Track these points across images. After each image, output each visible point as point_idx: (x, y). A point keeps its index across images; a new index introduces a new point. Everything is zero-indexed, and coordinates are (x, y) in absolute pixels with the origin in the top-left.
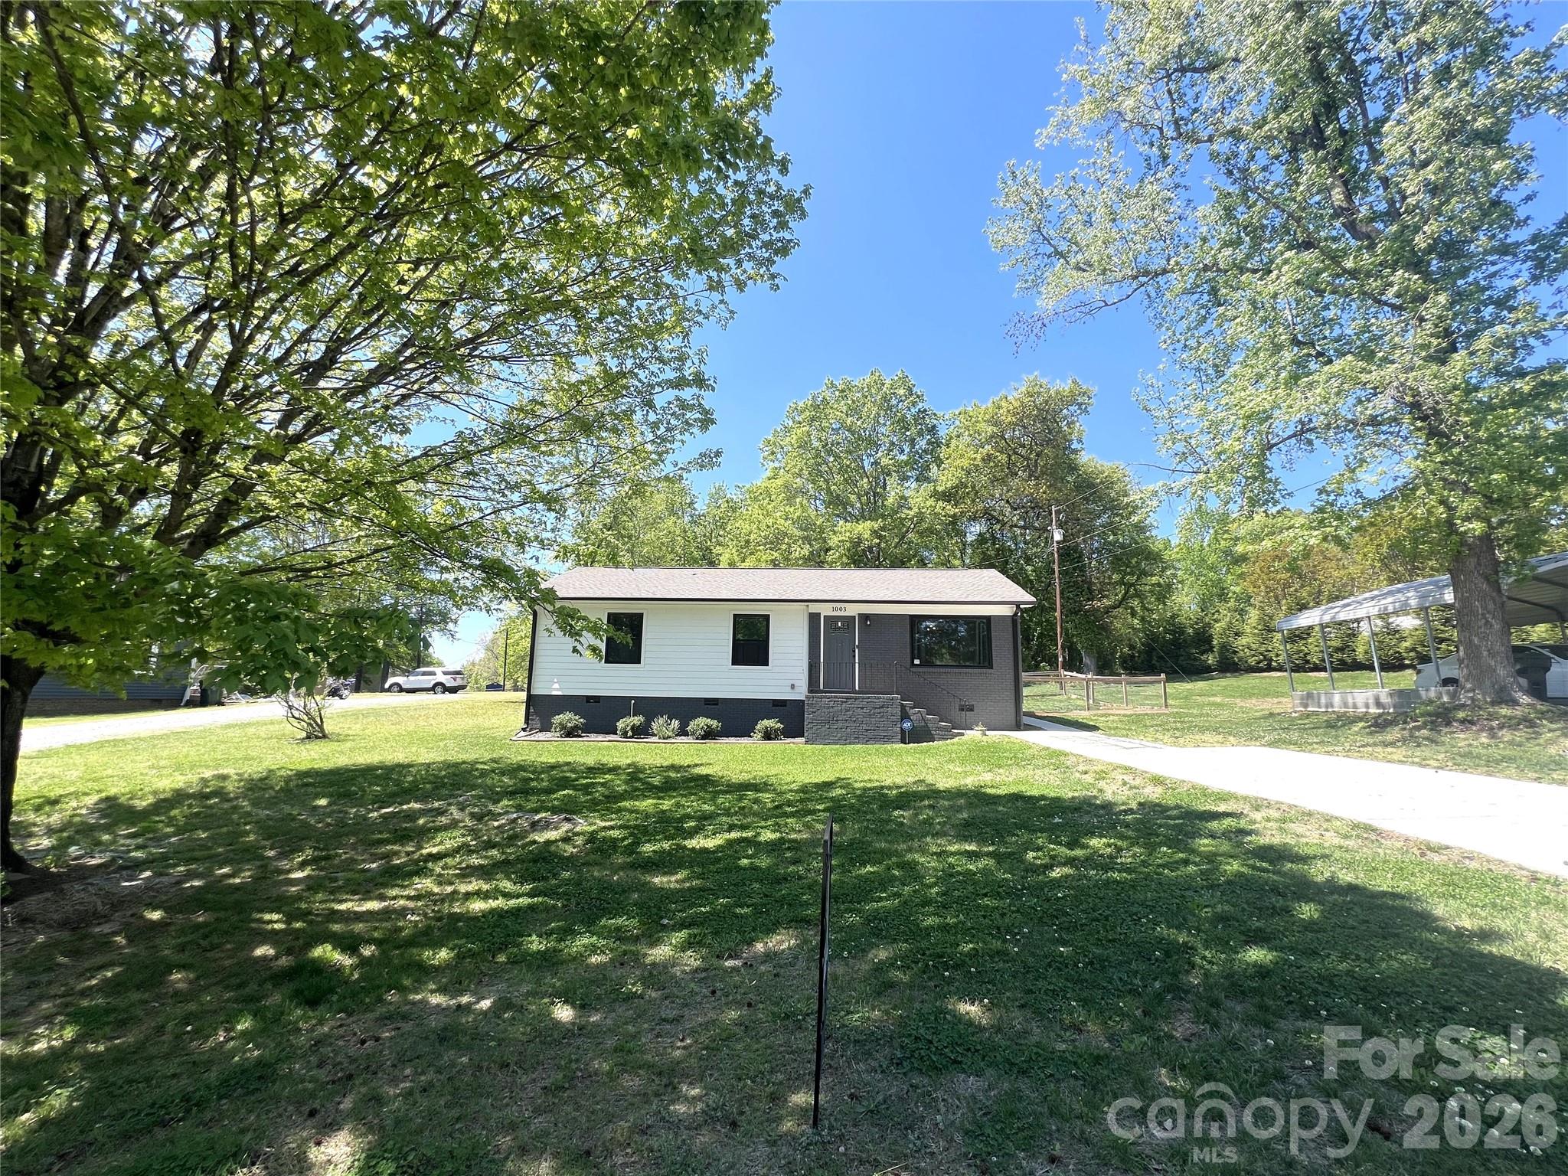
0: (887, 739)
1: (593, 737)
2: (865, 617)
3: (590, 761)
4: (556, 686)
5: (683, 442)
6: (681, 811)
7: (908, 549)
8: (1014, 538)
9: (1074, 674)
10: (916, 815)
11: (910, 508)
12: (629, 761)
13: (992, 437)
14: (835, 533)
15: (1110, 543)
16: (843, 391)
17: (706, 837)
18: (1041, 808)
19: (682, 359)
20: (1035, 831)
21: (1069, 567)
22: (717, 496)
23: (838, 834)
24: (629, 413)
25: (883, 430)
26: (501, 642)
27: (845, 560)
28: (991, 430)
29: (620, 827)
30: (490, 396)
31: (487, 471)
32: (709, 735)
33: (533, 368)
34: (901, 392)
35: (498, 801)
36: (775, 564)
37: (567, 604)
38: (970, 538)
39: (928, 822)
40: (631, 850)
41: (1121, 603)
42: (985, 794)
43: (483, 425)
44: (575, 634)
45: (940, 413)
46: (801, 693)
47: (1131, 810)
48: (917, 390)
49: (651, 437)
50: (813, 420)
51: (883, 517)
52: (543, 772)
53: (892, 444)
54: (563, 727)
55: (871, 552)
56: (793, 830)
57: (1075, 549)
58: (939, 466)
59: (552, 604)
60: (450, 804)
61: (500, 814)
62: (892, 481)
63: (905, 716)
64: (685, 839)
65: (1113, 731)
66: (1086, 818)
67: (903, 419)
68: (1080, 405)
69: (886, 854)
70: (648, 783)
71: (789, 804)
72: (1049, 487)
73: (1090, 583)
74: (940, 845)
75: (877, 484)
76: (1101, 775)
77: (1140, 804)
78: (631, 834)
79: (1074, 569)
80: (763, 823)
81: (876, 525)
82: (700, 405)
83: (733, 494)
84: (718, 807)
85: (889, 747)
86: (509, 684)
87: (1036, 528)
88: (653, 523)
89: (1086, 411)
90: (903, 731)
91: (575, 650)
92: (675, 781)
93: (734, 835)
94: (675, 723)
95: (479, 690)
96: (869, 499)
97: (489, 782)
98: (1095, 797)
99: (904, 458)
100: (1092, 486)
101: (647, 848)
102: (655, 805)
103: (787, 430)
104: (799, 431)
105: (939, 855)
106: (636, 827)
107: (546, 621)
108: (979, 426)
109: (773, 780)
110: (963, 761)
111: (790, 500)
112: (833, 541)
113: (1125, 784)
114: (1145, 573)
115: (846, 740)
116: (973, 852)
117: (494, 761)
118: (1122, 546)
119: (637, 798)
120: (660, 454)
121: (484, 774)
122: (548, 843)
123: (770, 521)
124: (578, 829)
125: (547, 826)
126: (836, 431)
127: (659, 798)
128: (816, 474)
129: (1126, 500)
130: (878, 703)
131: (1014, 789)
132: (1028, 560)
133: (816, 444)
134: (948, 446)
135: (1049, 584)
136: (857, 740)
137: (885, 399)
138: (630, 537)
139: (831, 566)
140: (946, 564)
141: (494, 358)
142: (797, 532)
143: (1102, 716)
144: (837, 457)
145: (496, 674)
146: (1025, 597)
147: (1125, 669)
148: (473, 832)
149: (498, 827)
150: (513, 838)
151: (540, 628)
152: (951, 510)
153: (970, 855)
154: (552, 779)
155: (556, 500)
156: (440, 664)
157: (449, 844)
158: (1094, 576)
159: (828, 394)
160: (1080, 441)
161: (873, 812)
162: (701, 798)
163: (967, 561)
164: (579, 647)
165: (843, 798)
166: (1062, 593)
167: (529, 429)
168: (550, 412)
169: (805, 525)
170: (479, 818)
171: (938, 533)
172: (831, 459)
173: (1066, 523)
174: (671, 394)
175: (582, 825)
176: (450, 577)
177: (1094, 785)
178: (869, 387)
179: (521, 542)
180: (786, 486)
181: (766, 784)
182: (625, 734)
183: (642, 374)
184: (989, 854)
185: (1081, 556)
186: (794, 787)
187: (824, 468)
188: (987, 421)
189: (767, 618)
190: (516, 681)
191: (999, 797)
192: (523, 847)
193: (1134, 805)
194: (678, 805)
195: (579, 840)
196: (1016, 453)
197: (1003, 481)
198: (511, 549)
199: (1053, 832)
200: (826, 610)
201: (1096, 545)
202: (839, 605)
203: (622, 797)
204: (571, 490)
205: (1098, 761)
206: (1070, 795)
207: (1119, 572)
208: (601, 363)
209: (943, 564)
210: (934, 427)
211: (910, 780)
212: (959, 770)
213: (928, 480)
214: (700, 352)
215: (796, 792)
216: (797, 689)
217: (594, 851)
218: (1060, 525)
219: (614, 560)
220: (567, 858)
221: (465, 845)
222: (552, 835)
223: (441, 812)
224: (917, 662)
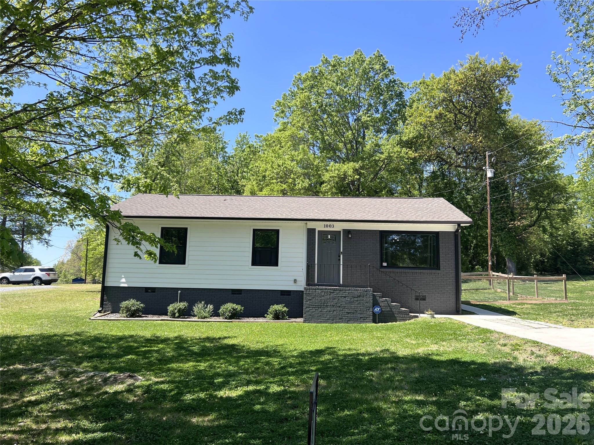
0: (363, 320)
1: (150, 317)
2: (347, 232)
3: (148, 334)
4: (123, 280)
5: (216, 103)
6: (213, 371)
7: (380, 183)
8: (458, 175)
9: (500, 274)
10: (382, 374)
11: (382, 153)
12: (176, 335)
13: (443, 101)
14: (327, 171)
15: (528, 179)
16: (334, 66)
17: (230, 389)
18: (471, 370)
19: (215, 43)
20: (466, 387)
21: (498, 196)
22: (242, 142)
23: (325, 388)
24: (175, 83)
25: (363, 95)
26: (84, 247)
27: (334, 190)
28: (442, 95)
29: (168, 382)
30: (73, 67)
31: (70, 123)
32: (234, 315)
33: (104, 47)
34: (377, 67)
35: (81, 363)
36: (284, 193)
37: (130, 221)
38: (426, 175)
39: (390, 379)
40: (177, 398)
41: (535, 222)
42: (432, 360)
43: (68, 90)
44: (136, 244)
45: (405, 83)
46: (301, 285)
47: (536, 372)
48: (389, 66)
49: (191, 99)
50: (312, 87)
51: (362, 159)
52: (113, 342)
53: (370, 105)
54: (128, 310)
55: (353, 185)
56: (293, 384)
57: (503, 183)
58: (404, 122)
59: (119, 222)
60: (45, 366)
61: (81, 373)
62: (369, 133)
63: (375, 303)
64: (215, 390)
65: (526, 315)
66: (504, 377)
67: (378, 87)
68: (509, 77)
69: (359, 402)
70: (190, 351)
71: (291, 366)
72: (484, 138)
73: (513, 208)
74: (397, 396)
75: (359, 135)
76: (516, 347)
77: (543, 368)
78: (177, 387)
79: (502, 198)
80: (271, 380)
81: (357, 165)
82: (228, 76)
83: (253, 141)
84: (240, 368)
85: (364, 325)
86: (89, 279)
87: (474, 168)
88: (195, 162)
89: (513, 82)
90: (374, 314)
91: (136, 254)
92: (209, 349)
93: (251, 388)
94: (211, 307)
95: (67, 282)
96: (352, 146)
97: (73, 349)
98: (511, 363)
99: (379, 116)
100: (517, 137)
101: (188, 397)
102: (194, 366)
103: (294, 95)
104: (302, 96)
105: (396, 403)
106: (180, 382)
107: (115, 233)
108: (433, 93)
109: (280, 349)
110: (417, 336)
111: (295, 147)
112: (326, 177)
113: (532, 353)
114: (553, 201)
115: (333, 320)
116: (421, 401)
117: (77, 334)
118: (537, 181)
119: (182, 361)
120: (199, 112)
121: (70, 343)
122: (116, 393)
123: (281, 162)
124: (138, 383)
125: (116, 381)
126: (329, 96)
127: (197, 362)
128: (314, 127)
129: (540, 148)
130: (357, 293)
131: (452, 357)
132: (468, 191)
133: (315, 105)
134: (411, 107)
135: (483, 209)
136: (341, 320)
137: (366, 73)
138: (178, 172)
139: (325, 194)
140: (408, 194)
141: (75, 39)
142: (300, 170)
143: (519, 304)
144: (329, 115)
145: (79, 270)
146: (464, 218)
147: (537, 271)
148: (61, 385)
149: (80, 382)
150: (90, 390)
151: (111, 237)
152: (412, 154)
153: (420, 404)
154: (120, 347)
155: (122, 146)
156: (38, 263)
157: (43, 394)
158: (516, 203)
159: (323, 69)
160: (508, 104)
161: (351, 372)
162: (228, 361)
163: (424, 192)
164: (139, 253)
165: (330, 361)
166: (492, 215)
167: (101, 93)
168: (118, 80)
169: (306, 165)
170: (65, 375)
171: (402, 172)
172: (325, 116)
173: (496, 164)
174: (206, 69)
175: (141, 381)
176: (44, 200)
177: (510, 354)
178: (353, 63)
179: (96, 176)
180: (292, 137)
181: (275, 351)
182: (173, 315)
183: (186, 54)
184: (433, 403)
185: (506, 189)
186: (295, 353)
187: (320, 123)
188: (440, 89)
189: (277, 231)
190: (94, 276)
191: (442, 362)
192: (98, 396)
193: (538, 369)
194: (211, 367)
195: (139, 392)
196: (460, 113)
197: (451, 133)
198: (90, 181)
199: (480, 388)
200: (319, 227)
201: (518, 180)
202: (328, 223)
203: (171, 360)
204: (134, 137)
205: (515, 337)
206: (492, 361)
207: (534, 200)
208: (155, 45)
209: (405, 194)
210: (401, 93)
211: (378, 349)
212: (414, 342)
213: (396, 132)
214: (228, 38)
215: (296, 357)
216: (298, 283)
217: (150, 399)
218: (492, 166)
219: (165, 190)
220: (131, 404)
221: (56, 395)
222: (120, 387)
223: (38, 371)
224: (385, 264)
